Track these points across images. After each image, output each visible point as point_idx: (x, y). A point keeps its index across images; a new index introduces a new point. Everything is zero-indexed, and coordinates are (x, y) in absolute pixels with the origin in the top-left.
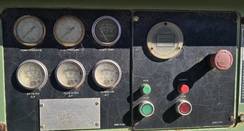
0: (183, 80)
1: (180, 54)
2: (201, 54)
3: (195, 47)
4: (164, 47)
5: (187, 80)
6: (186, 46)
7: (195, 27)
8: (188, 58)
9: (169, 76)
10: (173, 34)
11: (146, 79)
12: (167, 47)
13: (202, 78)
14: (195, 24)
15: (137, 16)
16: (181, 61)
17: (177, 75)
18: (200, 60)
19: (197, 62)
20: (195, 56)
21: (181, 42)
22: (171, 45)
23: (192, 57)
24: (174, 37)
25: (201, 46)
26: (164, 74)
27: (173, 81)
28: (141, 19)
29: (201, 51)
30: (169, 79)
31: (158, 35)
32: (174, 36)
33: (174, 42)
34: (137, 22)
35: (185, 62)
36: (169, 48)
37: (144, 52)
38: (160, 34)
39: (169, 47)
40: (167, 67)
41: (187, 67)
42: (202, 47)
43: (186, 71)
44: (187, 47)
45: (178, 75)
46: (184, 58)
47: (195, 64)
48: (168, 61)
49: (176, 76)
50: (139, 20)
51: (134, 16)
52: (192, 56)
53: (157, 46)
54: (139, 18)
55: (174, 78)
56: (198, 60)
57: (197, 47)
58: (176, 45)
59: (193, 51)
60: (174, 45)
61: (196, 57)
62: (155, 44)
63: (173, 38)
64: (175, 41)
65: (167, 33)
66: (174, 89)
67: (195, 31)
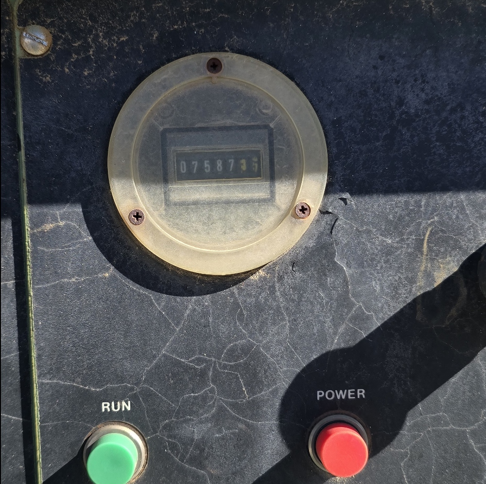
0: (341, 395)
1: (311, 244)
2: (446, 240)
3: (402, 199)
4: (210, 204)
5: (361, 393)
6: (346, 196)
7: (397, 82)
8: (361, 265)
9: (255, 375)
10: (266, 127)
11: (116, 400)
12: (228, 202)
13: (453, 380)
14: (402, 61)
15: (42, 24)
16: (323, 285)
17: (304, 370)
18: (440, 277)
19: (421, 287)
20: (410, 254)
21: (314, 170)
22: (256, 190)
23: (386, 262)
24: (271, 143)
25: (445, 189)
26: (225, 367)
27: (277, 403)
28: (66, 41)
29: (441, 223)
30: (252, 391)
31: (170, 136)
32: (271, 134)
33: (272, 177)
34: (44, 58)
35: (347, 292)
36: (241, 211)
37: (95, 240)
38: (187, 130)
39: (243, 202)
40: (241, 320)
41: (360, 319)
42: (447, 198)
43: (352, 343)
44: (352, 201)
45: (310, 366)
46: (338, 269)
47: (406, 297)
48: (242, 285)
49: (294, 376)
50: (52, 49)
51: (24, 23)
52: (388, 251)
53: (168, 203)
54: (55, 39)
55: (283, 385)
56: (429, 275)
57: (417, 197)
58: (283, 190)
59: (396, 226)
60: (273, 193)
61: (413, 257)
62: (159, 190)
63: (262, 148)
64: (277, 167)
65: (228, 122)
66: (285, 452)
67: (401, 102)
